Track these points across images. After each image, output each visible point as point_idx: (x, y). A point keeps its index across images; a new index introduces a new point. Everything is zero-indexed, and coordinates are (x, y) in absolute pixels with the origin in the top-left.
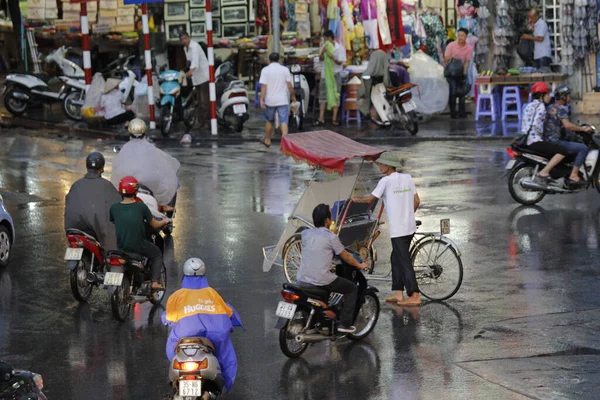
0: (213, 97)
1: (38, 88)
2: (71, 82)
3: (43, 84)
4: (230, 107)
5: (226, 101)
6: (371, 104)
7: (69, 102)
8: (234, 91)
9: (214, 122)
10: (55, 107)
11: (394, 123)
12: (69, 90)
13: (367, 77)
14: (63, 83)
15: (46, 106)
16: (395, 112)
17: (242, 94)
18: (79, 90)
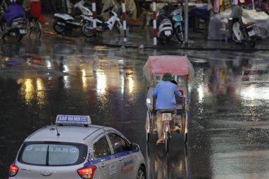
0: (155, 27)
1: (69, 20)
2: (86, 18)
3: (72, 18)
4: (163, 32)
5: (161, 28)
6: (232, 32)
7: (85, 27)
8: (165, 24)
9: (155, 39)
10: (78, 30)
11: (243, 41)
12: (85, 21)
13: (231, 19)
14: (82, 18)
15: (74, 29)
16: (244, 36)
17: (169, 26)
18: (90, 22)
